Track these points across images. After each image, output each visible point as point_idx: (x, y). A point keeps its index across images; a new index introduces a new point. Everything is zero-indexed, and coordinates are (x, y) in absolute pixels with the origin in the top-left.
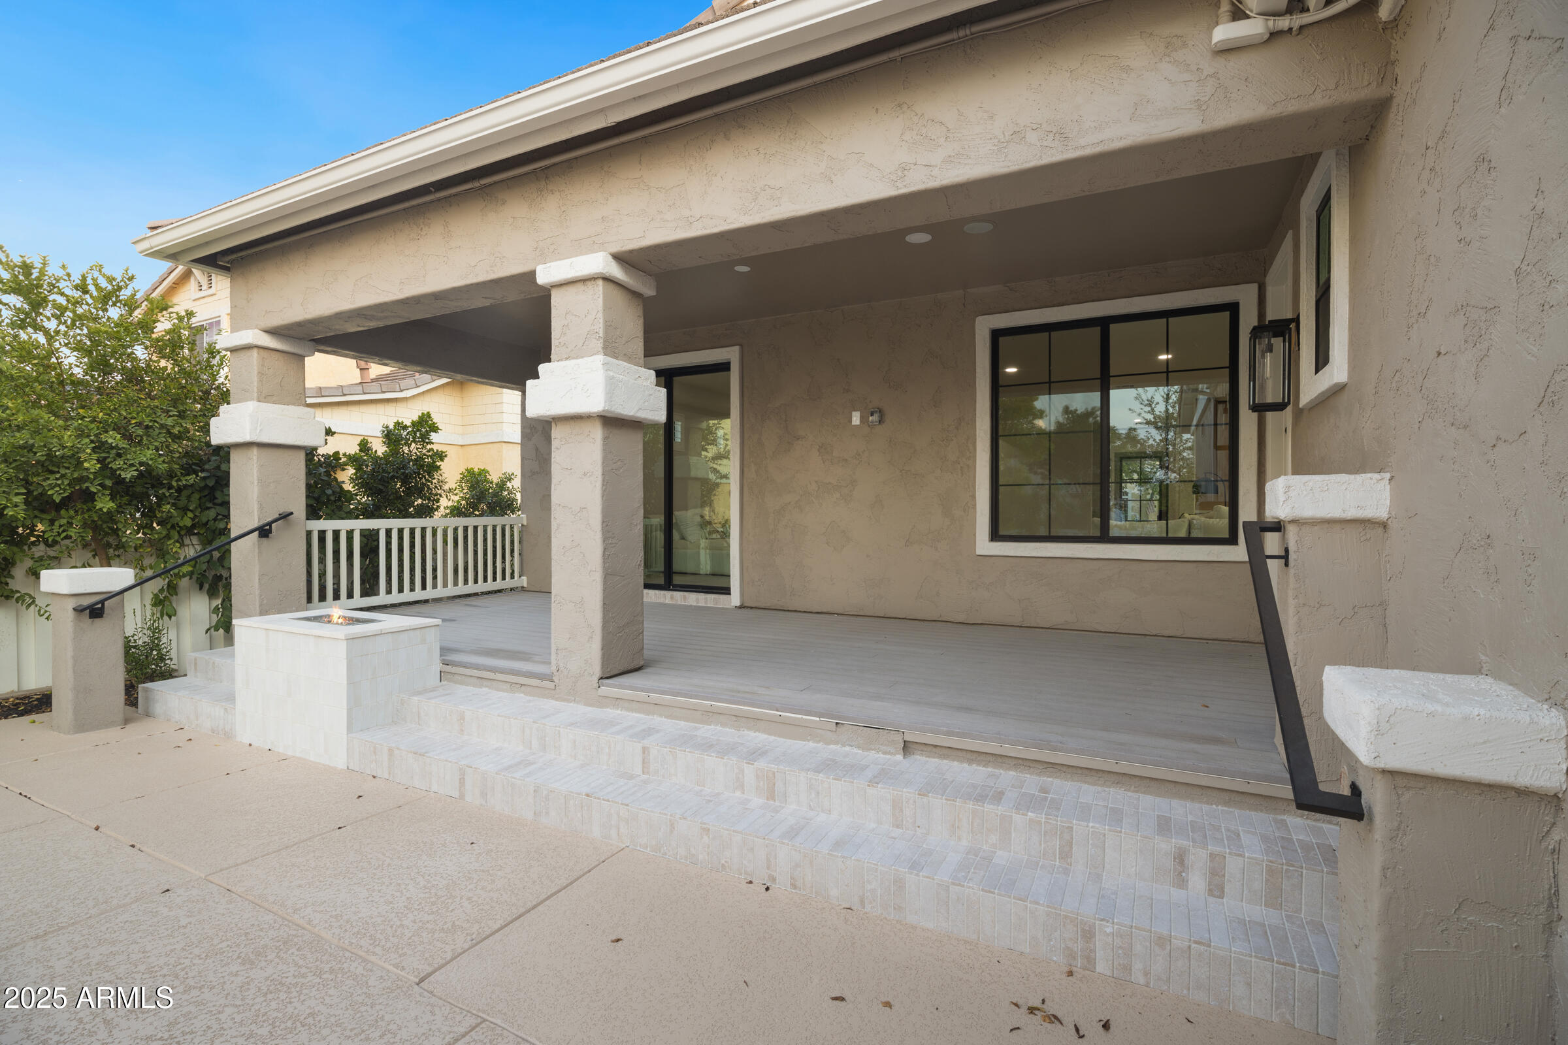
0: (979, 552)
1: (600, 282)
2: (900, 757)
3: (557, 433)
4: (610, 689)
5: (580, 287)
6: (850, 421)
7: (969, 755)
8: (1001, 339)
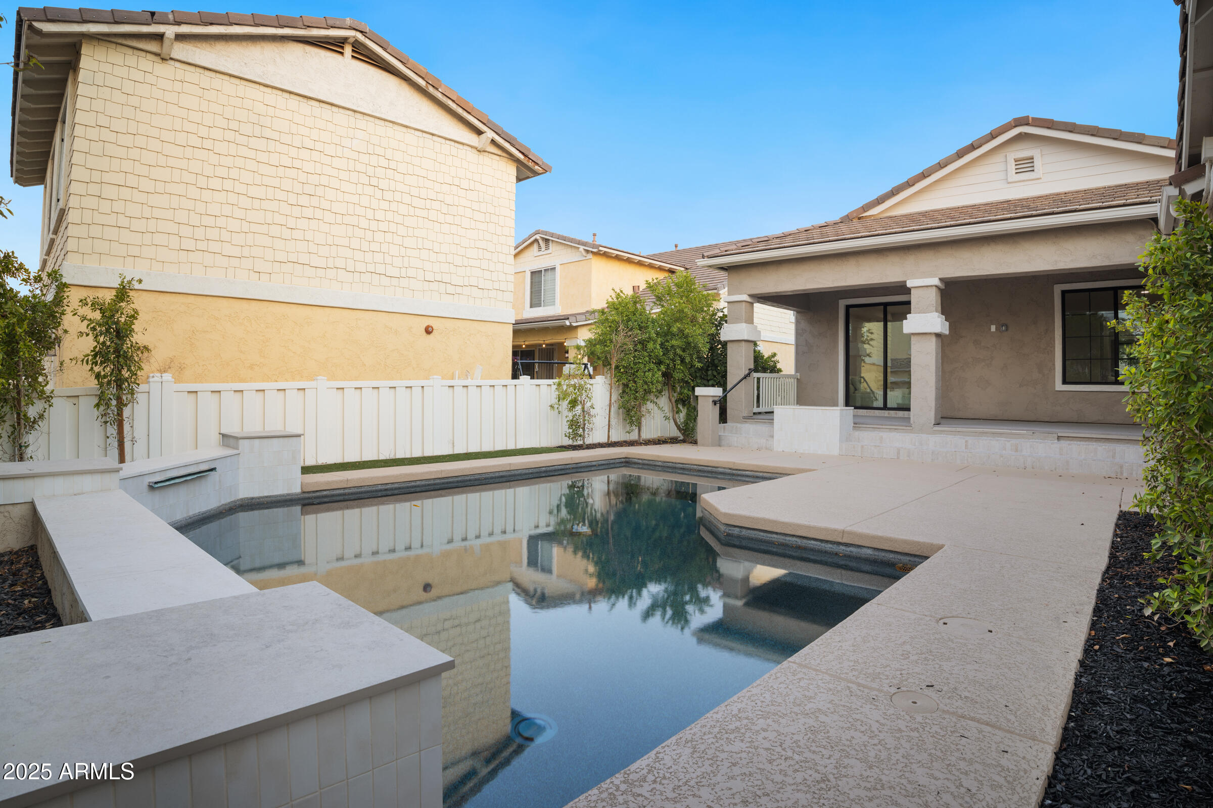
0: (1057, 389)
1: (934, 287)
2: (1056, 441)
3: (913, 339)
4: (937, 428)
5: (926, 288)
6: (990, 329)
7: (1080, 439)
8: (1066, 294)
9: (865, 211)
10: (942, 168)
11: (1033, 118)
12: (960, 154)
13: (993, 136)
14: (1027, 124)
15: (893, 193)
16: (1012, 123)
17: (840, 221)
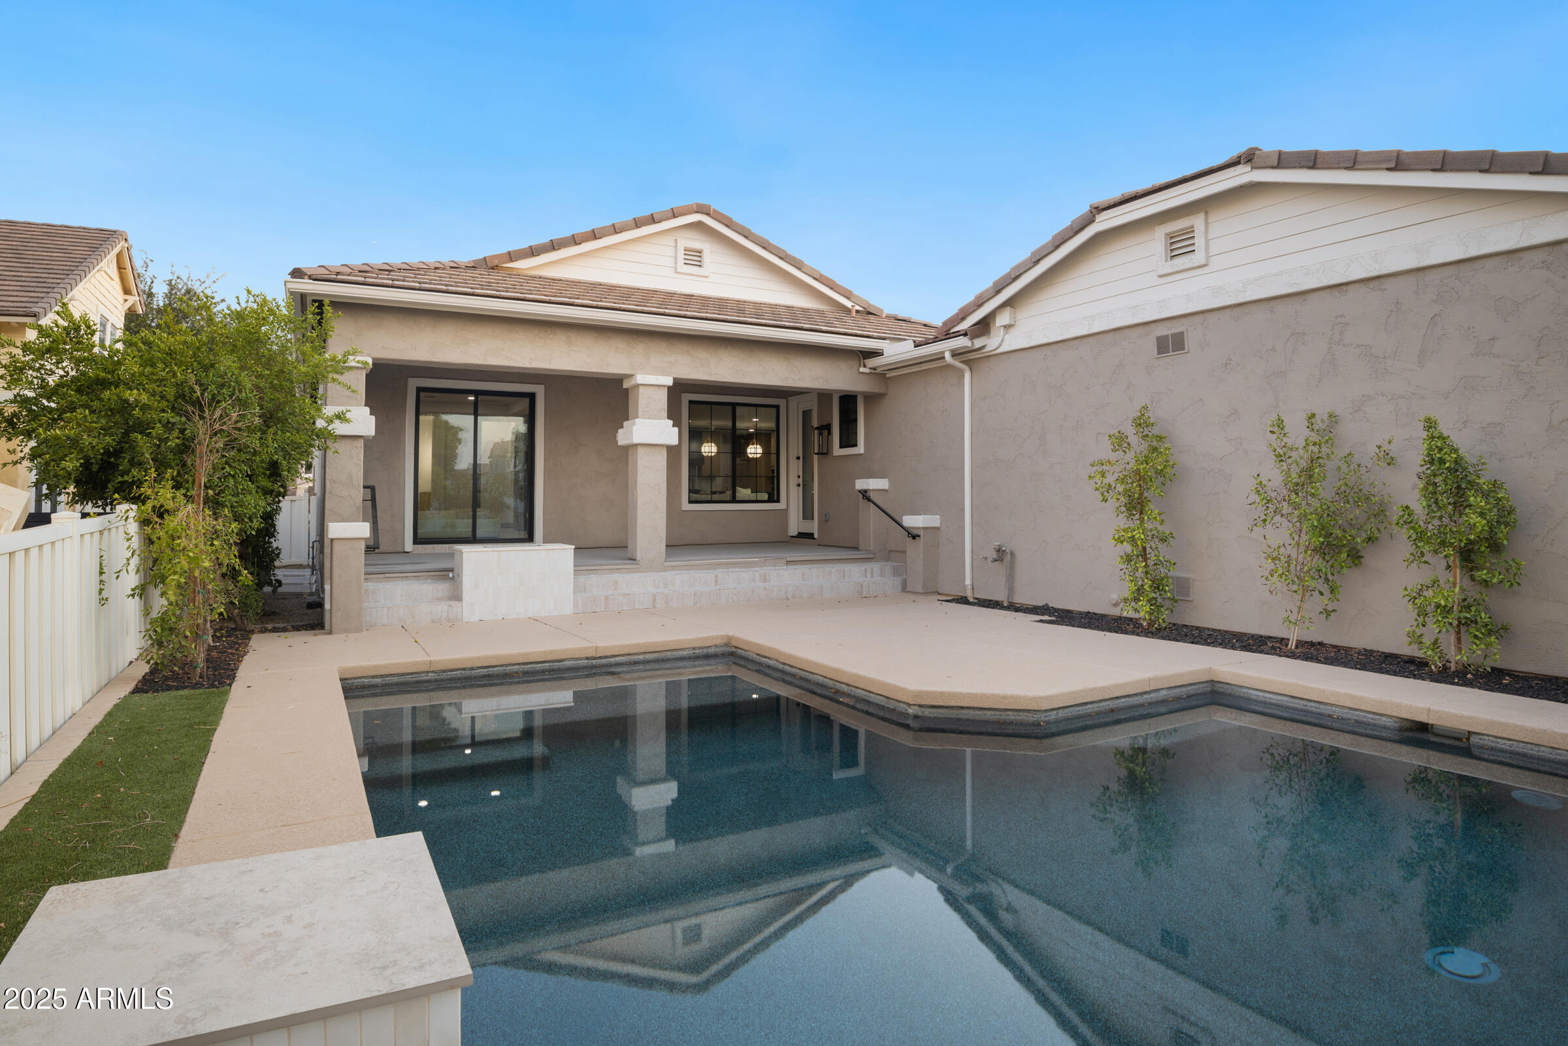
0: (684, 509)
4: (670, 561)
9: (511, 261)
10: (616, 233)
11: (714, 210)
12: (638, 223)
13: (674, 214)
14: (708, 214)
15: (553, 246)
16: (695, 206)
17: (472, 265)
